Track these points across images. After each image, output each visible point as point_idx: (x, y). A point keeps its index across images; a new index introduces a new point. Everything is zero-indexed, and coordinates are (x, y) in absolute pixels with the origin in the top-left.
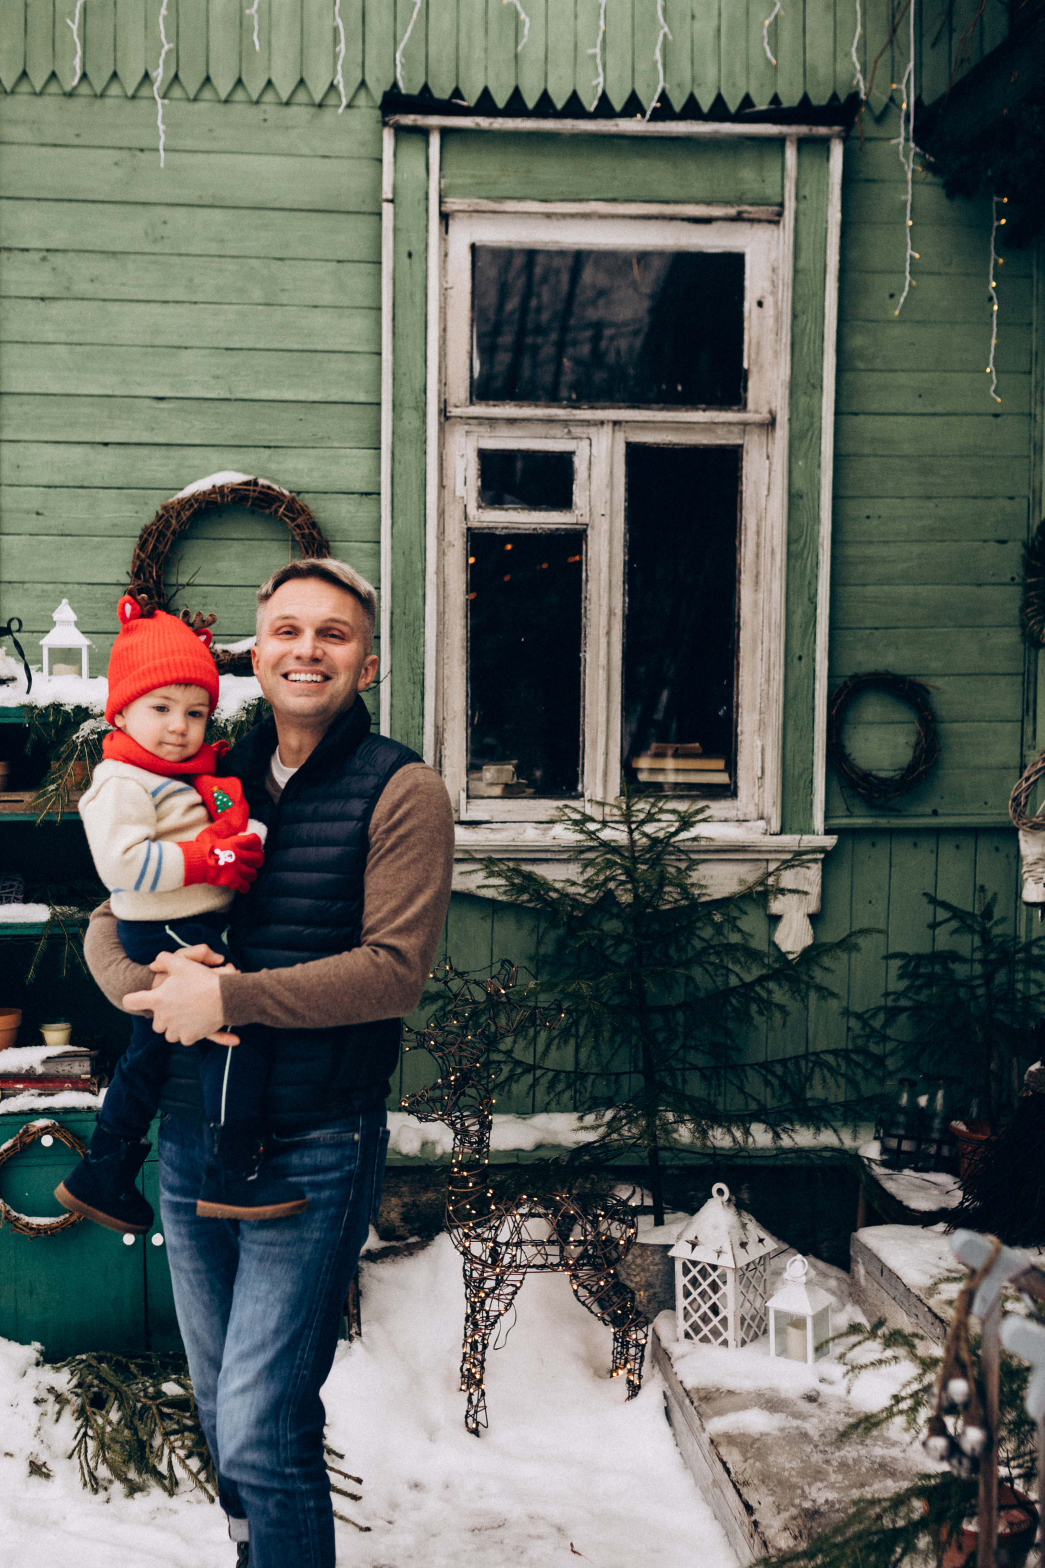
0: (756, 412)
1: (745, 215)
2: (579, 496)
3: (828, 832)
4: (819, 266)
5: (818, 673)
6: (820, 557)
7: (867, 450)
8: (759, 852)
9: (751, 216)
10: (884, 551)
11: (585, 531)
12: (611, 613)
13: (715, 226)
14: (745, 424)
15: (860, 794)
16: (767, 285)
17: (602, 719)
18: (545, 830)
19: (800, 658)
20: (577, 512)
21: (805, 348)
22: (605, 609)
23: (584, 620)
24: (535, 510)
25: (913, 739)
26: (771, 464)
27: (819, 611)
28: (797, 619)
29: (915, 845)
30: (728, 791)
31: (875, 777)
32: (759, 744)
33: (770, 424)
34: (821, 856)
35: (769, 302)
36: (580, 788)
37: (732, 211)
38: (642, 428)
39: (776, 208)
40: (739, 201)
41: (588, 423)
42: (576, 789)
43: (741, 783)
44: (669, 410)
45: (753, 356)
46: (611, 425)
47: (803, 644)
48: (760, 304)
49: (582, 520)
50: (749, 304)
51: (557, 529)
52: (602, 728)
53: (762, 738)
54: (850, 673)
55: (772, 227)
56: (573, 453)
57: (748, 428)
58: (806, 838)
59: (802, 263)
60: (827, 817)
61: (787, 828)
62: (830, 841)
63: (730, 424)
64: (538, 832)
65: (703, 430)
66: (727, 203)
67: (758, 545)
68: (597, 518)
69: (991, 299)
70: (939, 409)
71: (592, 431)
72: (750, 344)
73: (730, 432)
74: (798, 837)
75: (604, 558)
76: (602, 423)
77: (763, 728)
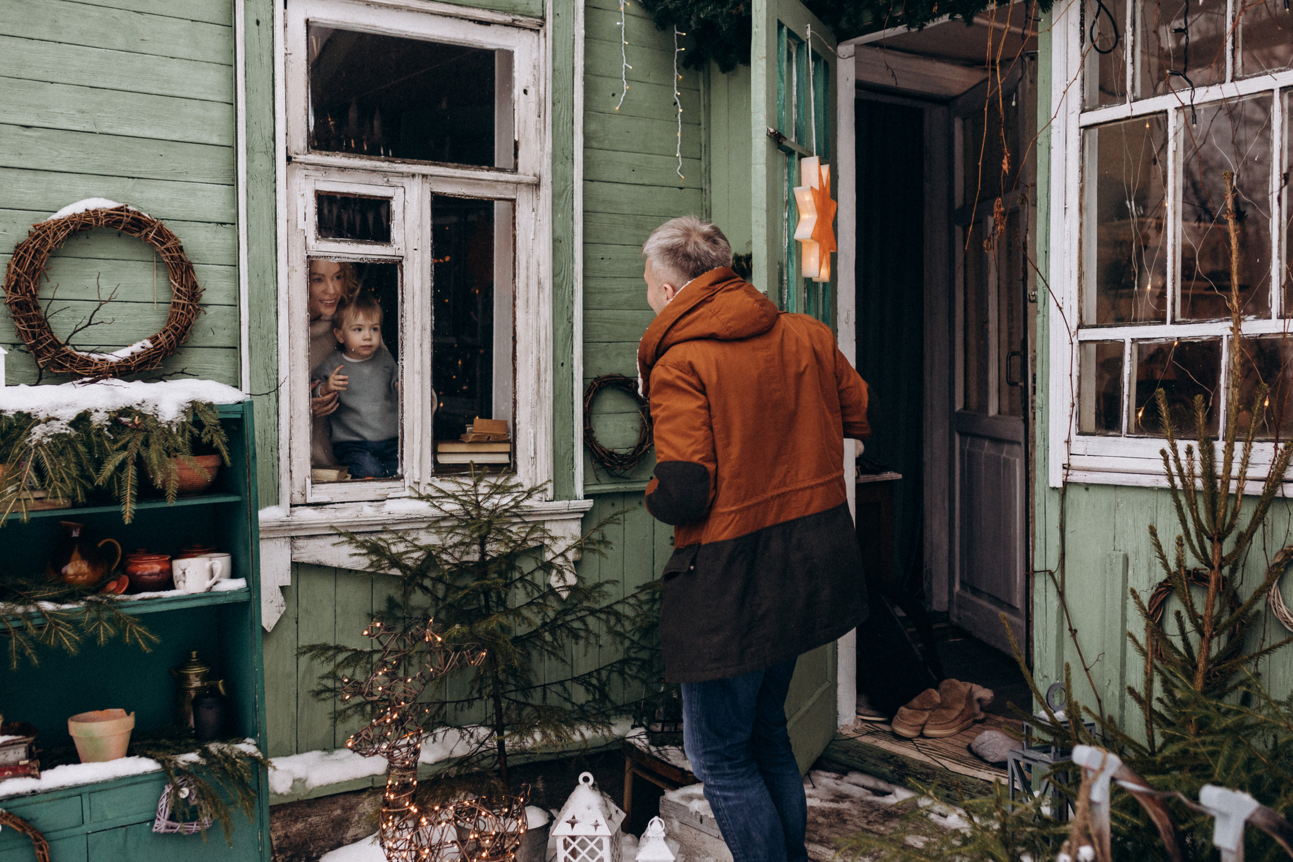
0: (524, 174)
1: (517, 23)
2: (396, 233)
3: (586, 497)
4: (569, 69)
5: (575, 376)
6: (575, 288)
7: (600, 209)
8: (540, 515)
9: (521, 24)
10: (615, 284)
11: (401, 262)
12: (423, 329)
13: (492, 27)
14: (518, 183)
15: (605, 467)
16: (531, 78)
17: (418, 414)
18: (378, 507)
19: (562, 364)
20: (395, 246)
21: (561, 129)
22: (418, 326)
23: (400, 334)
24: (362, 243)
25: (637, 425)
26: (536, 215)
27: (575, 328)
28: (560, 334)
30: (510, 468)
31: (616, 455)
32: (532, 431)
33: (536, 186)
34: (582, 516)
35: (532, 91)
36: (399, 471)
37: (508, 19)
38: (442, 181)
39: (539, 20)
40: (513, 11)
41: (402, 175)
42: (396, 473)
43: (520, 462)
44: (462, 168)
45: (522, 131)
46: (421, 177)
47: (564, 356)
48: (525, 92)
49: (398, 253)
50: (517, 91)
51: (379, 260)
52: (417, 422)
53: (535, 426)
54: (595, 376)
55: (533, 33)
56: (391, 198)
57: (519, 186)
58: (572, 502)
59: (557, 64)
60: (585, 486)
61: (557, 497)
62: (589, 503)
63: (507, 182)
64: (373, 509)
65: (487, 186)
66: (505, 12)
67: (528, 277)
68: (411, 252)
69: (675, 103)
70: (646, 181)
71: (406, 182)
72: (519, 122)
73: (506, 188)
74: (567, 502)
75: (417, 286)
76: (413, 175)
77: (534, 418)
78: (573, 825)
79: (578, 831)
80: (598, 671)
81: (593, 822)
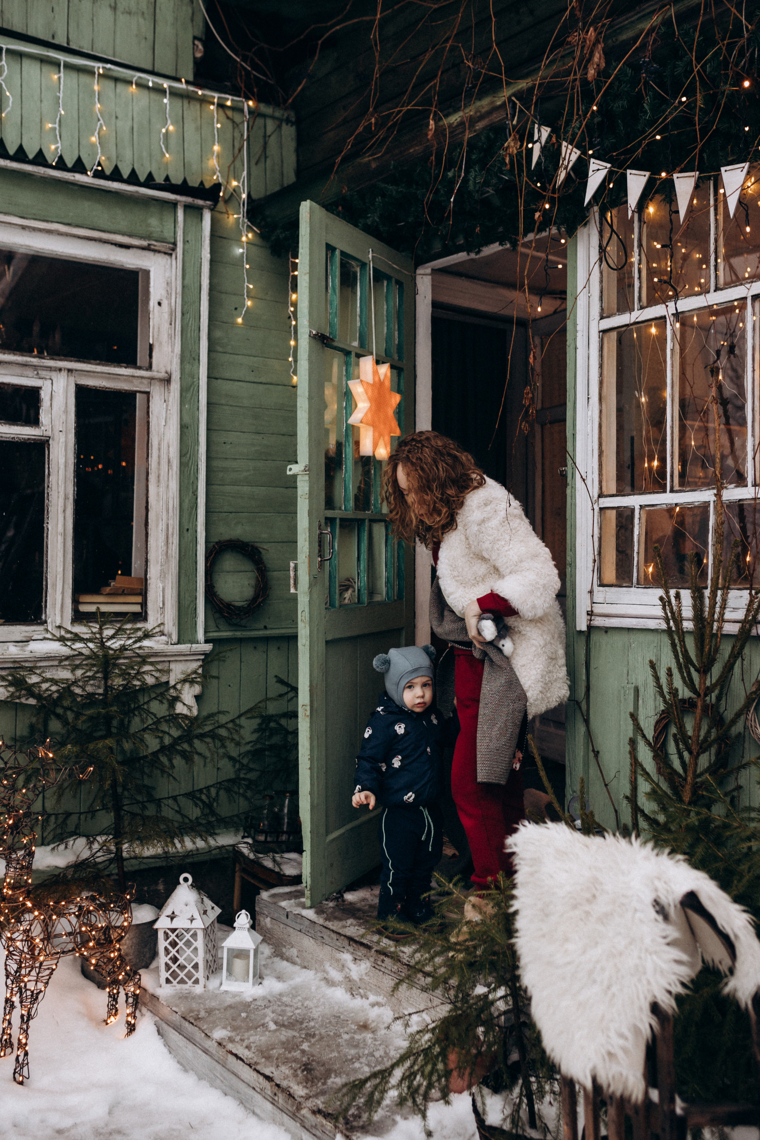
0: (158, 372)
1: (152, 247)
2: (44, 417)
3: (207, 641)
4: (197, 285)
5: (199, 539)
6: (199, 466)
7: (223, 402)
8: (166, 656)
9: (156, 248)
10: (235, 464)
11: (48, 441)
12: (66, 498)
13: (132, 251)
14: (152, 379)
15: (224, 617)
16: (164, 293)
17: (60, 569)
18: (22, 647)
19: (188, 530)
20: (43, 428)
21: (189, 335)
22: (62, 494)
23: (46, 501)
24: (14, 425)
25: (253, 582)
26: (167, 406)
27: (199, 500)
28: (186, 505)
29: (255, 648)
30: (142, 616)
31: (234, 606)
32: (161, 586)
33: (167, 381)
34: (203, 657)
35: (165, 303)
36: (43, 617)
37: (145, 243)
38: (85, 375)
39: (171, 246)
40: (148, 237)
41: (50, 369)
42: (41, 619)
43: (150, 612)
44: (103, 365)
45: (156, 336)
46: (66, 371)
47: (189, 522)
48: (159, 304)
49: (45, 434)
50: (153, 303)
51: (29, 439)
52: (60, 576)
53: (163, 582)
54: (217, 540)
55: (167, 257)
56: (40, 388)
57: (153, 381)
58: (194, 645)
59: (186, 282)
60: (206, 632)
61: (181, 641)
62: (208, 647)
63: (142, 377)
64: (19, 648)
65: (125, 380)
66: (141, 237)
67: (159, 457)
68: (56, 433)
69: (290, 317)
70: (262, 379)
71: (54, 375)
72: (154, 328)
73: (141, 383)
74: (189, 645)
75: (62, 461)
76: (60, 370)
77: (163, 575)
78: (172, 919)
79: (177, 924)
80: (208, 788)
81: (190, 916)
